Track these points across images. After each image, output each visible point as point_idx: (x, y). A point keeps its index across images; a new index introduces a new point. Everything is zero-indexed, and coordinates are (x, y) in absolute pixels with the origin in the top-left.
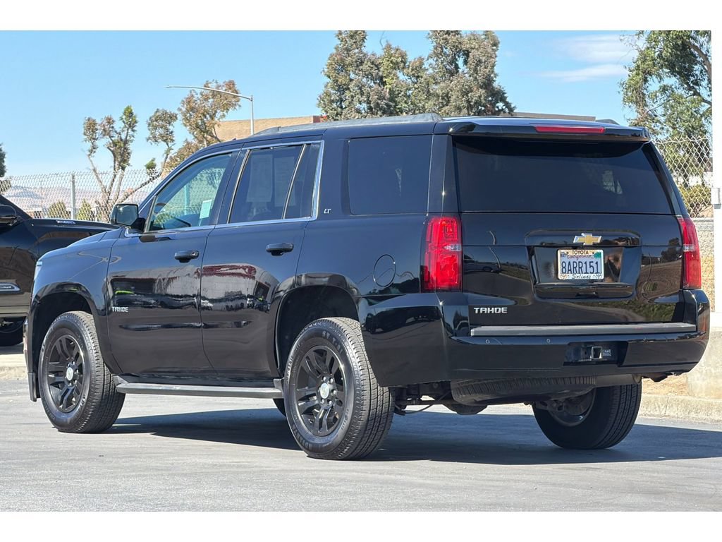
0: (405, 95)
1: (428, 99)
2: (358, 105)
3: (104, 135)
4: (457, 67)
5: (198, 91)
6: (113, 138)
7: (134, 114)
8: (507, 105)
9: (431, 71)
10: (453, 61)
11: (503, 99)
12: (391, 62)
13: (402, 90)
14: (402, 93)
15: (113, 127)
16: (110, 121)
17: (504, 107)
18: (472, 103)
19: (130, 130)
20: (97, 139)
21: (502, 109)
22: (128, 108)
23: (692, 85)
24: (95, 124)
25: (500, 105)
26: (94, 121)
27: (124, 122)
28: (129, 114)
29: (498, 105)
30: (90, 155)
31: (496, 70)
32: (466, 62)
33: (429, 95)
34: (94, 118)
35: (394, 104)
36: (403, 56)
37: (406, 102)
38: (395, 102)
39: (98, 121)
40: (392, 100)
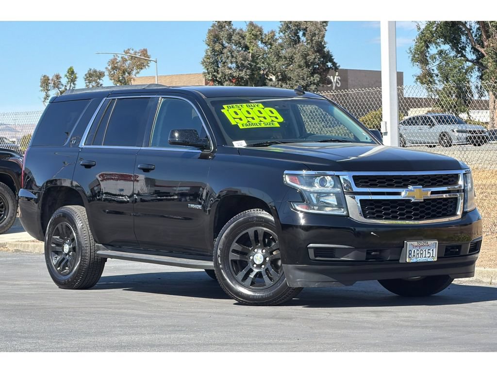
0: (263, 58)
1: (278, 60)
2: (230, 65)
3: (54, 88)
4: (299, 38)
5: (120, 56)
6: (60, 90)
7: (75, 72)
8: (334, 64)
9: (280, 41)
10: (296, 34)
11: (331, 60)
12: (253, 35)
13: (261, 54)
14: (261, 56)
15: (60, 82)
16: (58, 77)
17: (332, 66)
18: (309, 63)
19: (72, 84)
20: (49, 90)
21: (331, 67)
22: (71, 68)
23: (460, 50)
24: (49, 79)
25: (329, 64)
26: (48, 77)
27: (67, 78)
28: (71, 72)
29: (327, 64)
30: (44, 101)
31: (325, 39)
32: (304, 35)
33: (279, 57)
34: (47, 75)
35: (255, 64)
36: (260, 30)
37: (263, 63)
38: (256, 62)
39: (51, 78)
40: (253, 61)
